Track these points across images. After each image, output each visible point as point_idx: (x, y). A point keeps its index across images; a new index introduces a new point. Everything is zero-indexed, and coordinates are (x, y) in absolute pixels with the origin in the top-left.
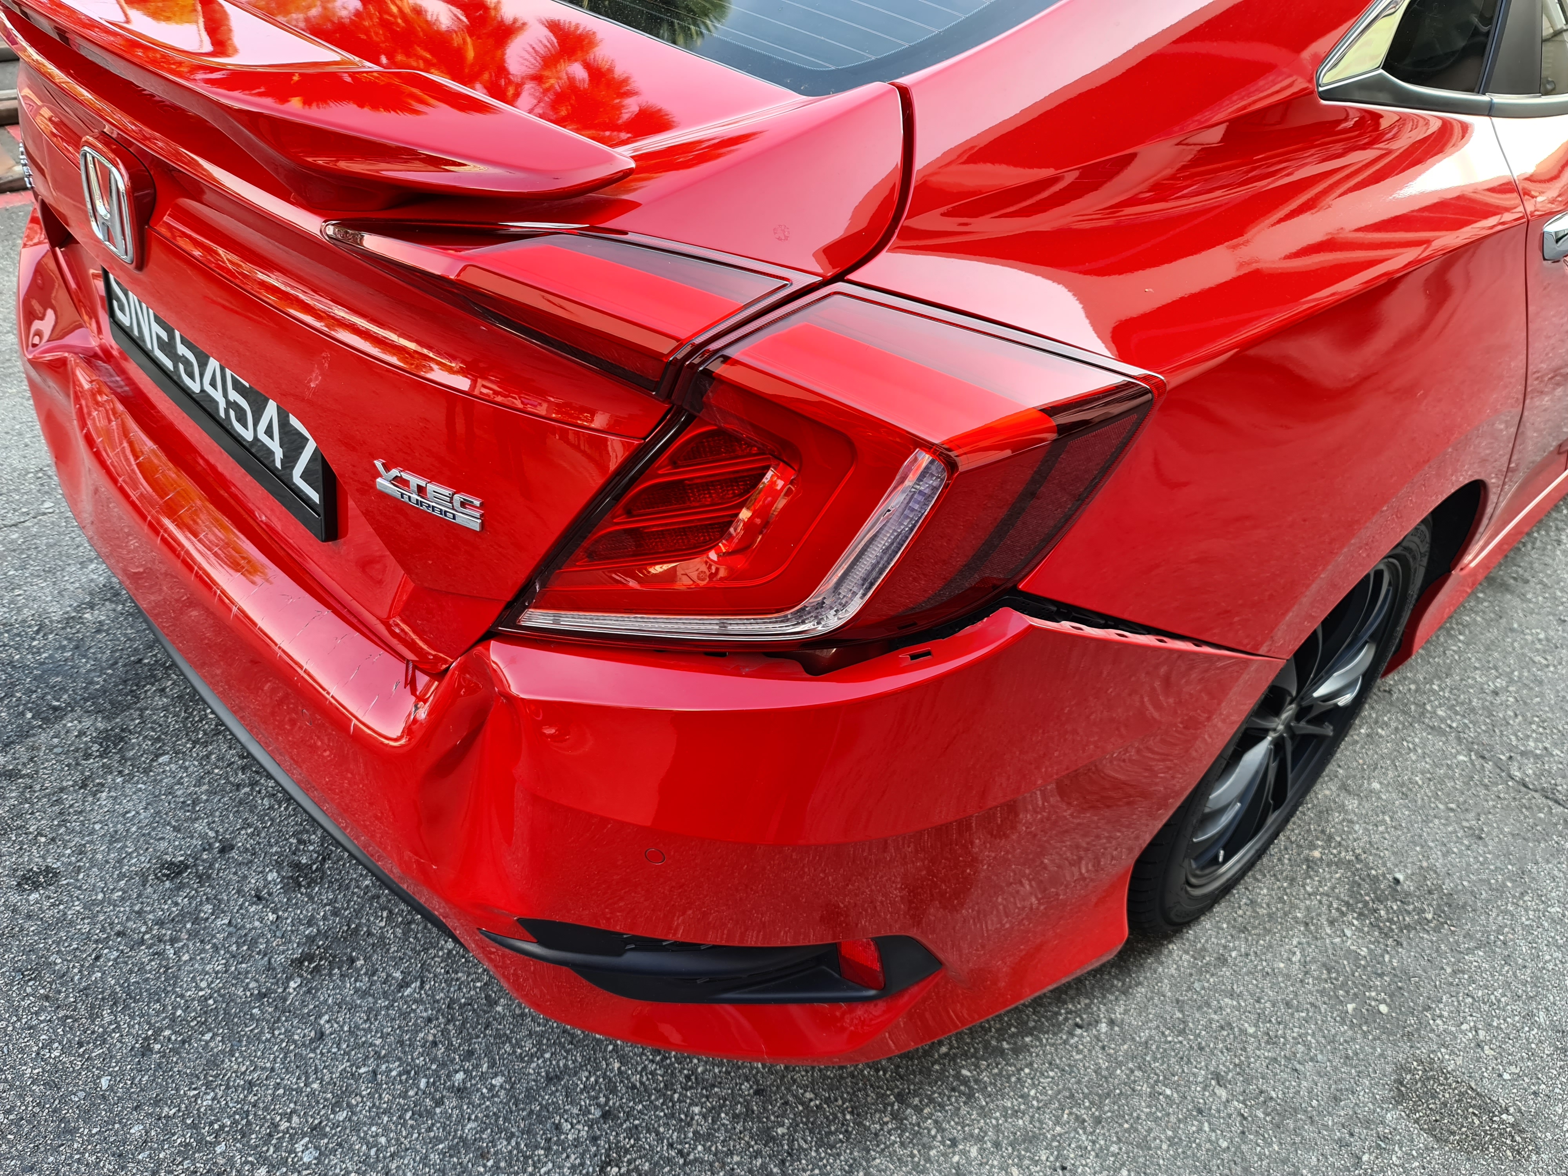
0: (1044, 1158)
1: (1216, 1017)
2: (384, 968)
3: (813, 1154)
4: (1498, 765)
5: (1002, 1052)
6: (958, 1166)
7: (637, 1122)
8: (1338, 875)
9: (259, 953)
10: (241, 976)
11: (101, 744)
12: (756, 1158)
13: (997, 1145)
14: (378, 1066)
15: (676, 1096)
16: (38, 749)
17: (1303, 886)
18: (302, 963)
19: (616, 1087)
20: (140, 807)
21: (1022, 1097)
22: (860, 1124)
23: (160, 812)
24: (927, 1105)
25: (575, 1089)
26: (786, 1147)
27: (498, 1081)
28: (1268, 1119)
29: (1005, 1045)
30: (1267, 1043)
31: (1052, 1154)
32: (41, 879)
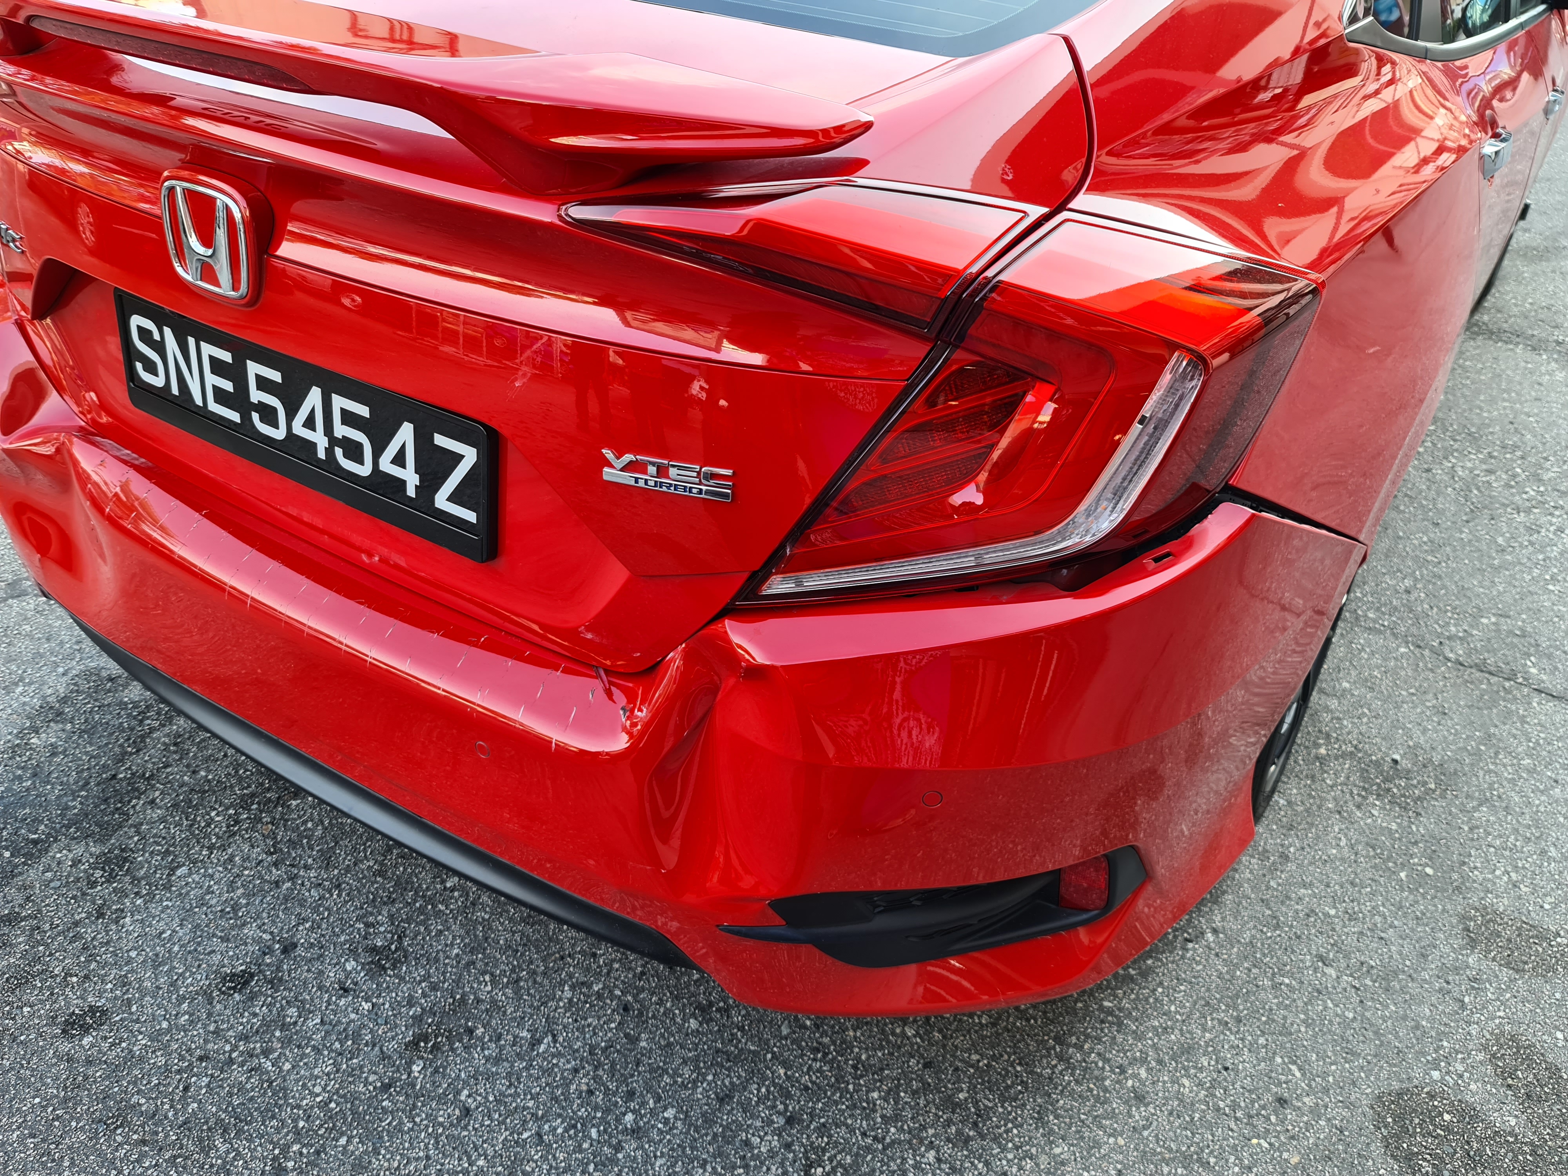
0: (1206, 1064)
1: (1300, 907)
2: (508, 1031)
3: (1000, 1110)
4: (1432, 650)
5: (1132, 979)
6: (1134, 1089)
7: (822, 1120)
8: (1347, 766)
9: (366, 1045)
10: (357, 1072)
11: (103, 869)
12: (949, 1126)
13: (1160, 1062)
14: (539, 1127)
15: (851, 1087)
16: (32, 887)
17: (1323, 780)
18: (417, 1045)
19: (790, 1092)
20: (175, 924)
21: (1164, 1014)
22: (1032, 1072)
23: (198, 925)
24: (1085, 1041)
25: (750, 1103)
26: (973, 1110)
27: (670, 1113)
28: (1377, 985)
29: (1132, 972)
30: (1349, 920)
31: (1211, 1058)
32: (89, 1020)
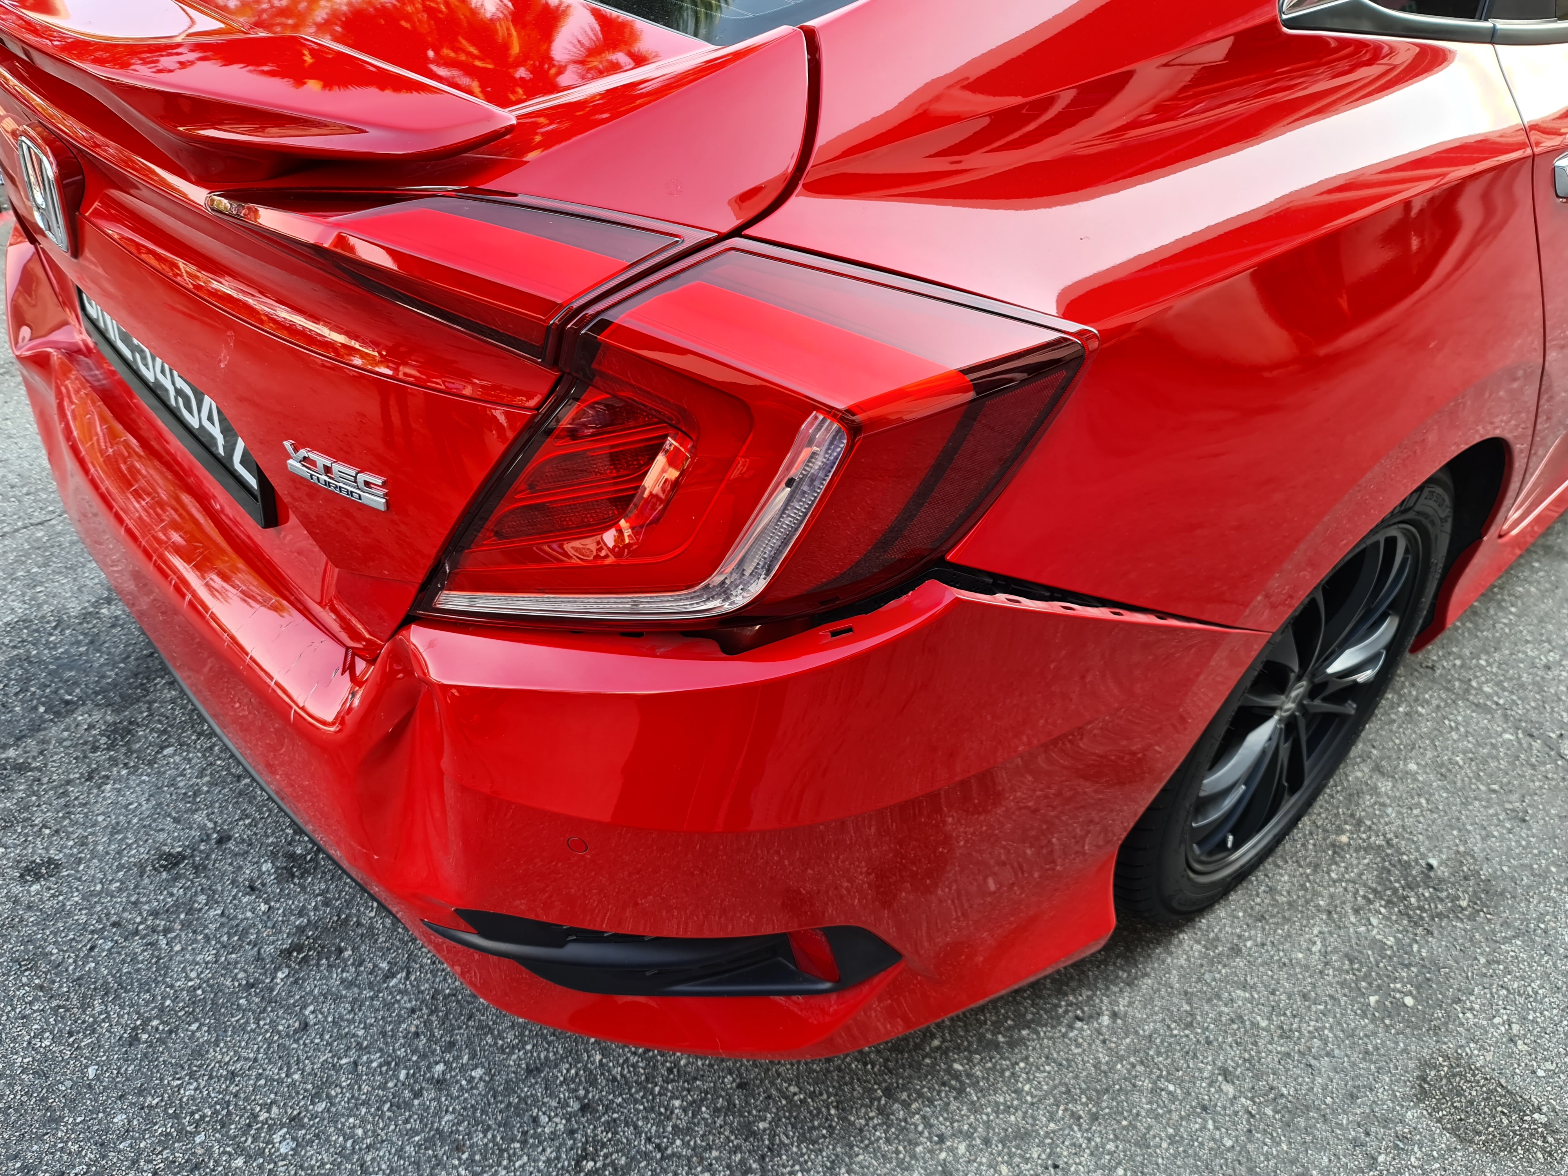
0: (1035, 1156)
1: (1226, 1010)
2: (371, 959)
3: (795, 1149)
4: (1548, 744)
5: (997, 1046)
6: (944, 1163)
7: (615, 1115)
8: (1366, 861)
9: (249, 944)
10: (231, 967)
11: (109, 737)
12: (735, 1153)
13: (987, 1142)
14: (359, 1057)
15: (657, 1089)
16: (49, 742)
17: (1328, 873)
18: (290, 953)
19: (596, 1079)
20: (142, 800)
21: (1015, 1092)
22: (845, 1119)
23: (161, 803)
24: (915, 1100)
25: (554, 1082)
26: (767, 1142)
27: (477, 1073)
28: (1277, 1117)
29: (1001, 1038)
30: (1281, 1037)
31: (1044, 1151)
32: (44, 871)
